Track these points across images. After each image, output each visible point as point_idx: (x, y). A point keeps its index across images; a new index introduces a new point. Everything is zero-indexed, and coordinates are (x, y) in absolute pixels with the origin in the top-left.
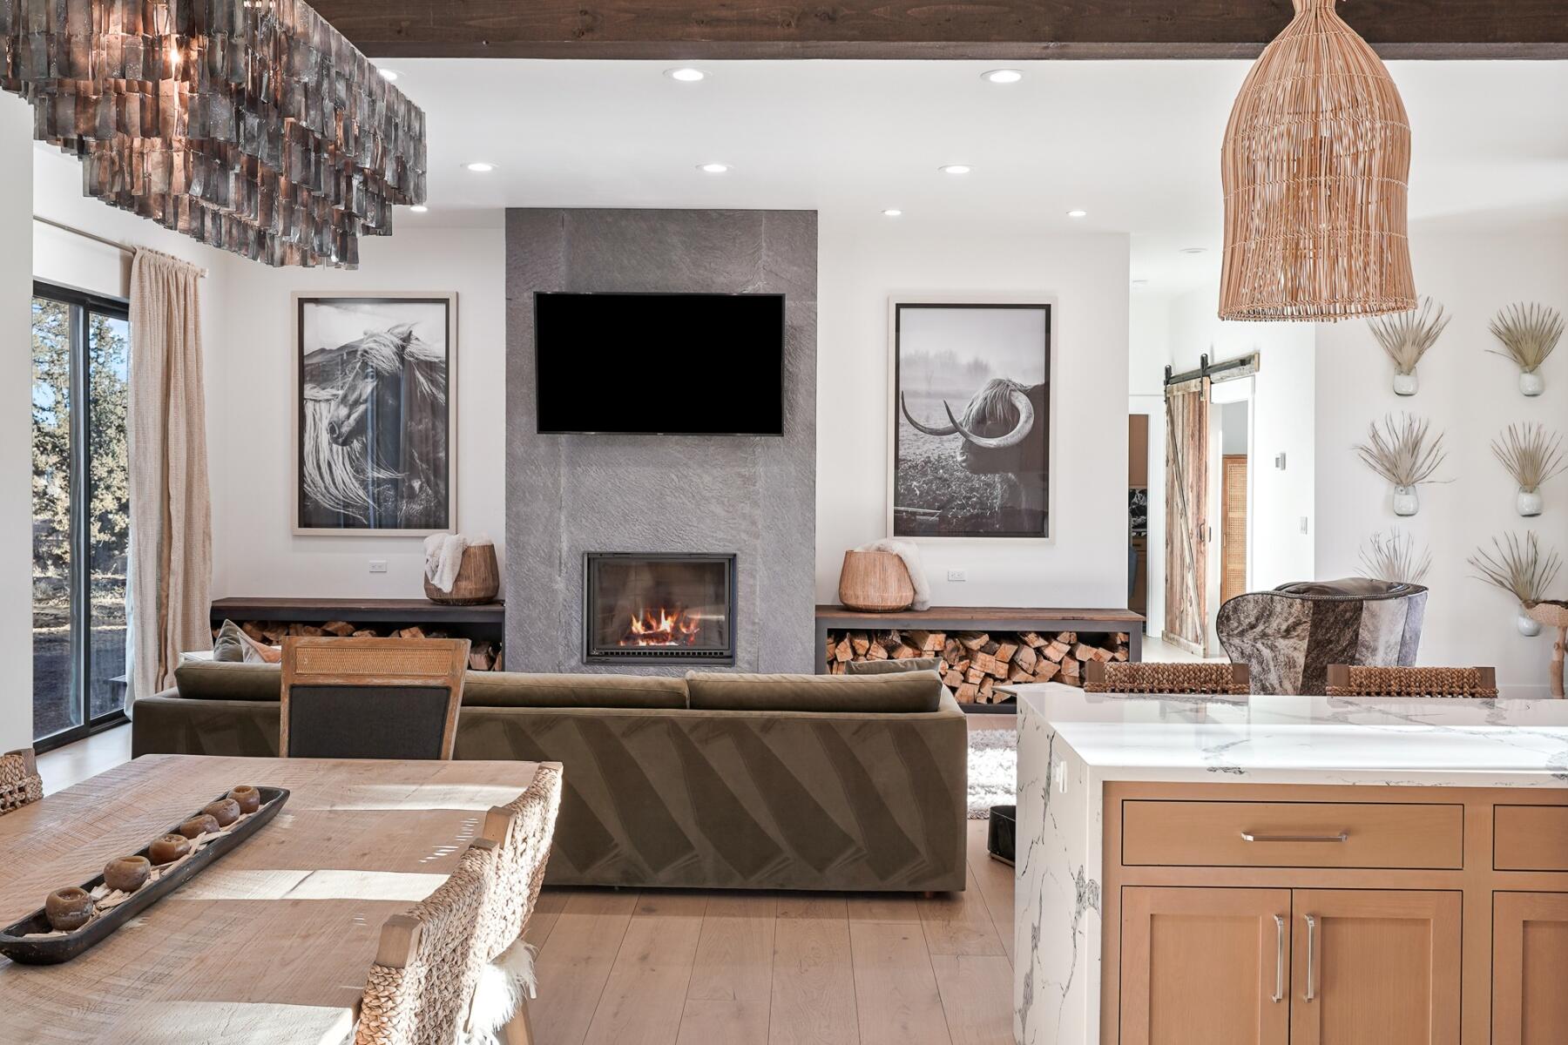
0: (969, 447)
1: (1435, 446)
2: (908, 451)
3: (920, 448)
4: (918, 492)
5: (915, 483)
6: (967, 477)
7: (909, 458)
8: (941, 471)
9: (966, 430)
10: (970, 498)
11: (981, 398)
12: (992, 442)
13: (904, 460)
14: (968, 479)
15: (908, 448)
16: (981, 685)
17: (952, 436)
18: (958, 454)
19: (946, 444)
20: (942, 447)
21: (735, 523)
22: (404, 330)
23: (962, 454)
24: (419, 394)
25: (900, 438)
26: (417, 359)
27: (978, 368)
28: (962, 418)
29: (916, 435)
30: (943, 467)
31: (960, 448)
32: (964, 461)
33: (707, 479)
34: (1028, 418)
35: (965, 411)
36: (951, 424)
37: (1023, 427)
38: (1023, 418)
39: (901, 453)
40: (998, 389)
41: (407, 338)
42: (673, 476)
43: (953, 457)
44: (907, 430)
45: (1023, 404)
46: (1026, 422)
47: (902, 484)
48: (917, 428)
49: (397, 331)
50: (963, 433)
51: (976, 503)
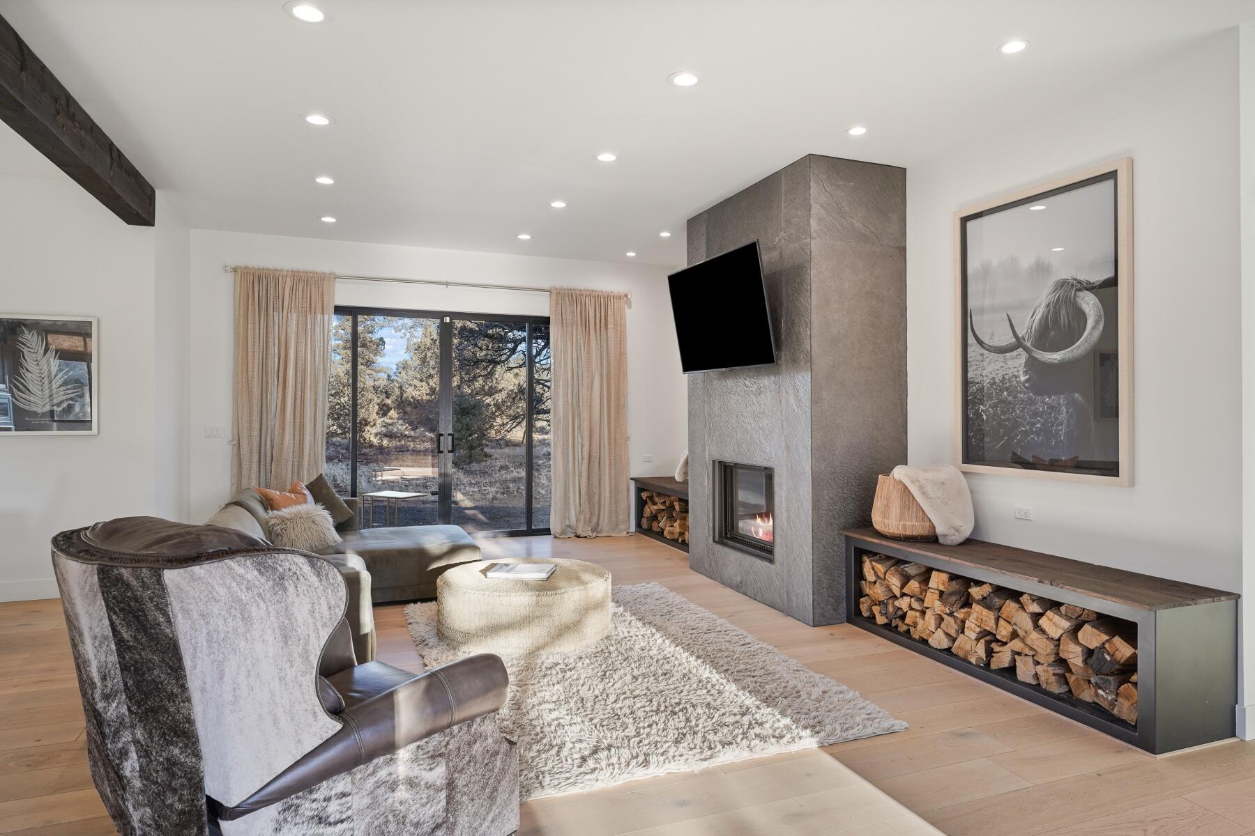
0: (1032, 364)
2: (976, 372)
3: (989, 369)
4: (984, 417)
5: (982, 407)
6: (1030, 399)
7: (976, 380)
8: (1005, 393)
9: (1028, 344)
10: (1034, 424)
11: (1043, 305)
12: (1056, 357)
13: (972, 383)
14: (1032, 402)
15: (977, 370)
17: (1015, 353)
18: (1021, 373)
19: (1010, 363)
20: (1006, 366)
23: (1025, 373)
25: (969, 360)
27: (1041, 269)
28: (1025, 332)
29: (982, 355)
30: (1007, 389)
31: (1023, 365)
32: (1027, 381)
34: (1097, 322)
35: (1027, 323)
36: (1014, 340)
37: (1090, 334)
38: (1090, 323)
39: (970, 375)
40: (1062, 291)
43: (1017, 377)
44: (974, 349)
45: (1090, 304)
46: (1094, 328)
47: (972, 408)
48: (983, 347)
50: (1026, 349)
51: (1040, 429)
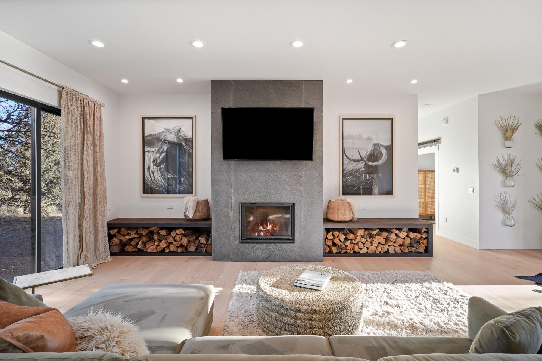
0: (366, 166)
1: (518, 164)
2: (346, 167)
3: (351, 166)
4: (350, 181)
5: (349, 178)
6: (366, 175)
7: (346, 169)
8: (357, 174)
9: (365, 160)
10: (367, 182)
11: (370, 149)
12: (374, 164)
13: (345, 170)
15: (346, 166)
16: (377, 247)
17: (361, 162)
18: (363, 168)
19: (359, 165)
20: (358, 166)
21: (294, 192)
22: (177, 128)
23: (364, 168)
24: (183, 149)
25: (344, 163)
26: (182, 138)
27: (369, 139)
28: (364, 156)
29: (349, 162)
30: (358, 172)
31: (363, 166)
32: (364, 170)
33: (284, 176)
34: (386, 156)
35: (365, 153)
36: (360, 158)
37: (384, 159)
38: (384, 156)
39: (344, 168)
40: (376, 146)
41: (179, 131)
42: (272, 176)
43: (361, 169)
44: (346, 160)
45: (384, 151)
46: (385, 157)
47: (345, 178)
48: (349, 159)
49: (176, 128)
50: (364, 161)
51: (369, 184)
